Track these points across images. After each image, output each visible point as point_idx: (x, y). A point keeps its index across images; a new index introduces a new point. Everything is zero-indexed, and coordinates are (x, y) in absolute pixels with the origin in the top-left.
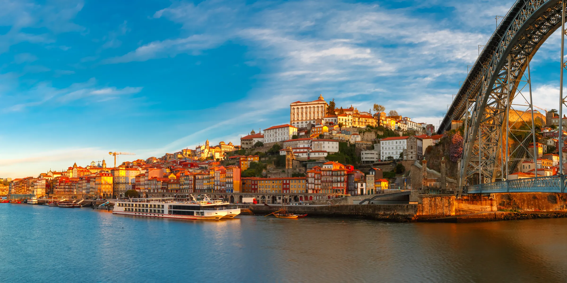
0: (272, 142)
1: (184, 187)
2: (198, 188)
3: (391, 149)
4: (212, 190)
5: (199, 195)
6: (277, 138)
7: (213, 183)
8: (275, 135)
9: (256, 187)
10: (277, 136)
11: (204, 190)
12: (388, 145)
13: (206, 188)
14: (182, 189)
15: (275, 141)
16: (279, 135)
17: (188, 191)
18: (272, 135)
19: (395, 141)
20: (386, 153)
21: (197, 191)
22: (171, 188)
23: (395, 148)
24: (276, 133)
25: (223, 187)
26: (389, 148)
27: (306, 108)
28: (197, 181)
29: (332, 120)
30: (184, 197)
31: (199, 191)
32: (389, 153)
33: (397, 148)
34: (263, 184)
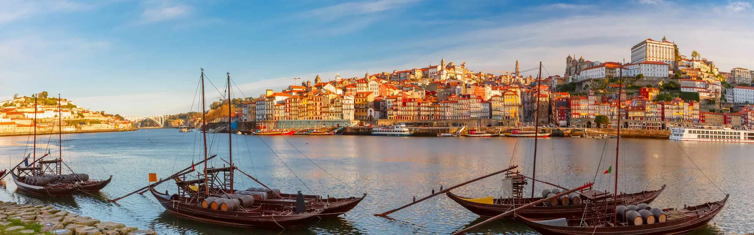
0: (650, 75)
1: (650, 115)
2: (667, 117)
3: (742, 95)
4: (681, 120)
5: (672, 124)
6: (656, 73)
7: (683, 114)
8: (653, 69)
9: (704, 119)
10: (656, 71)
11: (674, 119)
12: (740, 92)
13: (676, 118)
14: (649, 117)
15: (653, 76)
16: (658, 71)
17: (655, 119)
18: (650, 70)
19: (745, 90)
20: (738, 98)
21: (666, 120)
22: (634, 115)
23: (745, 95)
24: (654, 68)
25: (691, 118)
26: (741, 94)
27: (660, 47)
28: (665, 110)
29: (687, 63)
30: (655, 125)
31: (668, 120)
32: (746, 99)
33: (746, 95)
34: (709, 117)
